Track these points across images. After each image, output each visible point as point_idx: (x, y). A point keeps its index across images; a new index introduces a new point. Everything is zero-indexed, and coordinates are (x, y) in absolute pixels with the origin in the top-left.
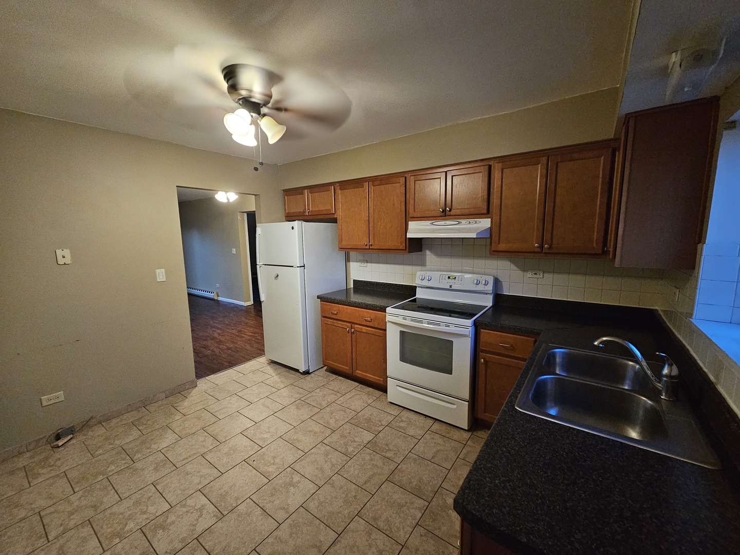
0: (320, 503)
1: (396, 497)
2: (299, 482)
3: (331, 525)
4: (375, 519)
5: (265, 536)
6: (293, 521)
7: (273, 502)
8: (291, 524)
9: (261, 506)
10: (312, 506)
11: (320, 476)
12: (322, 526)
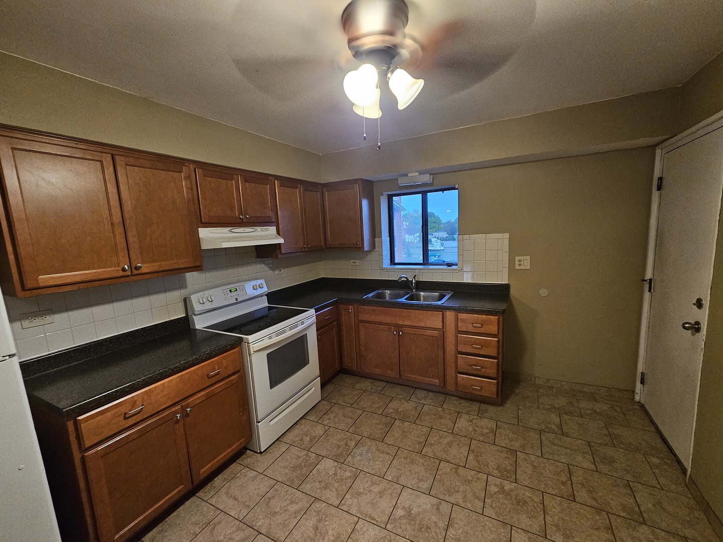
0: (420, 480)
1: (397, 435)
2: (404, 508)
3: (436, 467)
4: (419, 443)
5: (468, 512)
6: (445, 495)
7: (436, 523)
8: (449, 496)
9: (444, 532)
10: (425, 486)
11: (390, 491)
12: (439, 472)
